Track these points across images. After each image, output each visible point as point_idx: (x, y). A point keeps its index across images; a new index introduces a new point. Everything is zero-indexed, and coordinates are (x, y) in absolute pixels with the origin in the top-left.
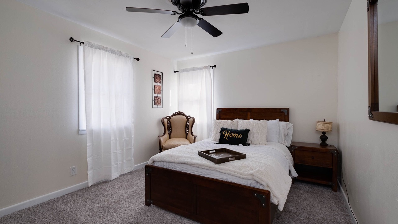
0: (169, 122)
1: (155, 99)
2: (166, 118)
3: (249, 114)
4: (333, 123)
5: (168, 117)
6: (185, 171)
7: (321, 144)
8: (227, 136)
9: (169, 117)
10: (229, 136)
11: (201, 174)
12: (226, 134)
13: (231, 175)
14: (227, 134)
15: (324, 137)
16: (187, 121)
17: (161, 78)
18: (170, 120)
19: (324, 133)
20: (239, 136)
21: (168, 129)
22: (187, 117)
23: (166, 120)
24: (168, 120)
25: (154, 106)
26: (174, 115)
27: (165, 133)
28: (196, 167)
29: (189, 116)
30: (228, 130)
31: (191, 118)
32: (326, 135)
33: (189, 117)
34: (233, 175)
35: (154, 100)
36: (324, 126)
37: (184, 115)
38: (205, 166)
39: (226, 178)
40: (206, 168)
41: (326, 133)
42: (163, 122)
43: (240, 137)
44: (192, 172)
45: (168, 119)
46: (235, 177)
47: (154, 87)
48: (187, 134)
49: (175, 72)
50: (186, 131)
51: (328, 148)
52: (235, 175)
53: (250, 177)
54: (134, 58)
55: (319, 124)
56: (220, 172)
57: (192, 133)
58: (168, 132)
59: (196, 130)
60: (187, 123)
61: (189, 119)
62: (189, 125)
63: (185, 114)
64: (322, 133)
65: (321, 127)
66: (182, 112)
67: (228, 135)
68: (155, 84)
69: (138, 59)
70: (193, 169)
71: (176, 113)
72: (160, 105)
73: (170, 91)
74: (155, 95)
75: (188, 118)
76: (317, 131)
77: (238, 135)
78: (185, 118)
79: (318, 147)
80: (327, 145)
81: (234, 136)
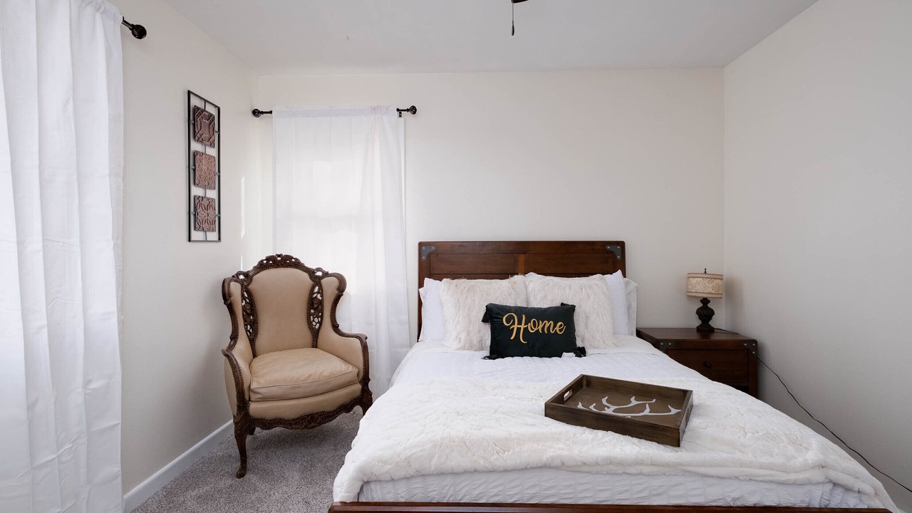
0: (246, 295)
1: (195, 208)
2: (236, 281)
3: (522, 258)
4: (724, 278)
5: (242, 277)
6: (546, 497)
7: (699, 329)
8: (519, 329)
9: (246, 275)
10: (526, 330)
11: (622, 496)
12: (516, 326)
13: (751, 479)
14: (520, 323)
15: (705, 312)
16: (313, 288)
17: (216, 129)
18: (250, 287)
19: (705, 301)
20: (557, 328)
21: (245, 321)
22: (311, 273)
23: (235, 288)
24: (242, 285)
25: (196, 235)
26: (262, 266)
27: (234, 337)
28: (598, 473)
29: (319, 269)
30: (519, 311)
31: (326, 274)
32: (709, 305)
33: (319, 274)
34: (761, 479)
35: (192, 210)
36: (711, 285)
37: (297, 264)
38: (642, 464)
39: (736, 495)
40: (646, 470)
41: (709, 301)
42: (226, 297)
43: (560, 330)
44: (581, 495)
45: (241, 282)
46: (768, 486)
47: (193, 160)
48: (315, 334)
49: (256, 113)
50: (310, 323)
51: (716, 337)
52: (766, 478)
53: (818, 475)
54: (125, 22)
55: (699, 279)
56: (706, 476)
57: (335, 327)
58: (247, 331)
59: (351, 315)
60: (312, 292)
61: (320, 278)
62: (321, 303)
63: (302, 261)
64: (701, 301)
65: (703, 288)
66: (290, 258)
67: (523, 326)
68: (196, 146)
69: (139, 32)
70: (581, 484)
71: (268, 259)
72: (213, 230)
73: (243, 180)
74: (196, 191)
75: (316, 278)
76: (691, 298)
77: (555, 326)
78: (306, 275)
79: (695, 336)
80: (712, 330)
81: (543, 329)
